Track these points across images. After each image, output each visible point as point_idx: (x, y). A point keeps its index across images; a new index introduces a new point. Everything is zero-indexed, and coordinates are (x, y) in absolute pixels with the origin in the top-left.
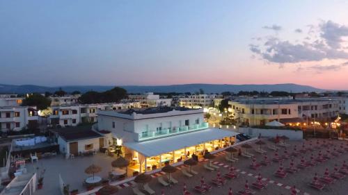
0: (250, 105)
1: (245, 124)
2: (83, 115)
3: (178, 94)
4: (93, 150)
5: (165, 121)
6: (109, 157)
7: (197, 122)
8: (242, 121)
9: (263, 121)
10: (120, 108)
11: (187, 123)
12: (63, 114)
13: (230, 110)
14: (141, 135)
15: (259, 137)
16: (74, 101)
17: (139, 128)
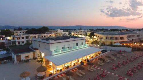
0: (105, 35)
1: (103, 44)
2: (27, 39)
3: (71, 30)
4: (29, 58)
5: (66, 44)
6: (37, 63)
7: (82, 44)
8: (101, 42)
9: (111, 43)
10: (45, 36)
11: (77, 44)
12: (18, 39)
13: (95, 37)
14: (54, 51)
15: (111, 51)
16: (25, 33)
17: (53, 48)
